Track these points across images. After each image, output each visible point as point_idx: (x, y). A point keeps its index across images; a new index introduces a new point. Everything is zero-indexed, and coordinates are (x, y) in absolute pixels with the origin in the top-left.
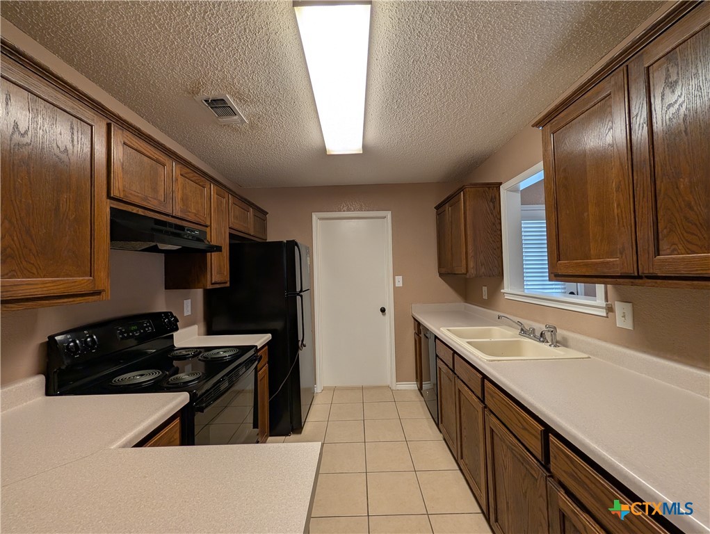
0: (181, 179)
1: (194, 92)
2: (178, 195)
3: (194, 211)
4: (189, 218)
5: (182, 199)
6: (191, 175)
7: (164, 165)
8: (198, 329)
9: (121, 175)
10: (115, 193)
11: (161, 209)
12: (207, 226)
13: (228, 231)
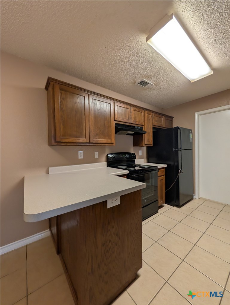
0: (133, 112)
1: (135, 83)
2: (133, 117)
3: (138, 121)
4: (136, 123)
5: (134, 118)
6: (137, 110)
7: (128, 109)
8: (144, 160)
9: (117, 114)
10: (116, 119)
11: (128, 122)
12: (143, 125)
13: (152, 126)
